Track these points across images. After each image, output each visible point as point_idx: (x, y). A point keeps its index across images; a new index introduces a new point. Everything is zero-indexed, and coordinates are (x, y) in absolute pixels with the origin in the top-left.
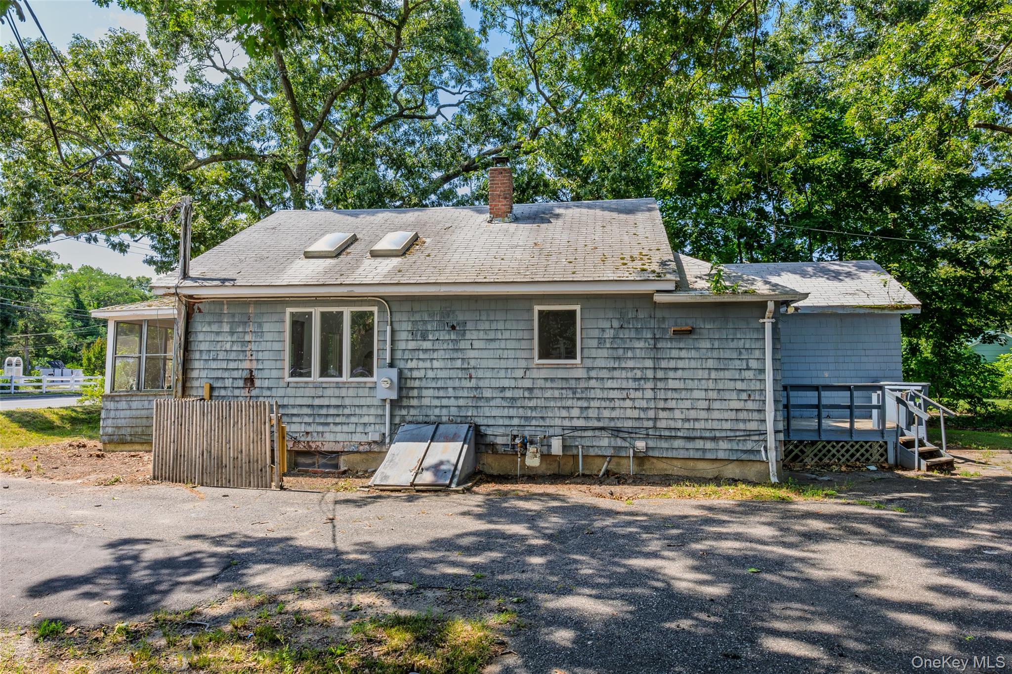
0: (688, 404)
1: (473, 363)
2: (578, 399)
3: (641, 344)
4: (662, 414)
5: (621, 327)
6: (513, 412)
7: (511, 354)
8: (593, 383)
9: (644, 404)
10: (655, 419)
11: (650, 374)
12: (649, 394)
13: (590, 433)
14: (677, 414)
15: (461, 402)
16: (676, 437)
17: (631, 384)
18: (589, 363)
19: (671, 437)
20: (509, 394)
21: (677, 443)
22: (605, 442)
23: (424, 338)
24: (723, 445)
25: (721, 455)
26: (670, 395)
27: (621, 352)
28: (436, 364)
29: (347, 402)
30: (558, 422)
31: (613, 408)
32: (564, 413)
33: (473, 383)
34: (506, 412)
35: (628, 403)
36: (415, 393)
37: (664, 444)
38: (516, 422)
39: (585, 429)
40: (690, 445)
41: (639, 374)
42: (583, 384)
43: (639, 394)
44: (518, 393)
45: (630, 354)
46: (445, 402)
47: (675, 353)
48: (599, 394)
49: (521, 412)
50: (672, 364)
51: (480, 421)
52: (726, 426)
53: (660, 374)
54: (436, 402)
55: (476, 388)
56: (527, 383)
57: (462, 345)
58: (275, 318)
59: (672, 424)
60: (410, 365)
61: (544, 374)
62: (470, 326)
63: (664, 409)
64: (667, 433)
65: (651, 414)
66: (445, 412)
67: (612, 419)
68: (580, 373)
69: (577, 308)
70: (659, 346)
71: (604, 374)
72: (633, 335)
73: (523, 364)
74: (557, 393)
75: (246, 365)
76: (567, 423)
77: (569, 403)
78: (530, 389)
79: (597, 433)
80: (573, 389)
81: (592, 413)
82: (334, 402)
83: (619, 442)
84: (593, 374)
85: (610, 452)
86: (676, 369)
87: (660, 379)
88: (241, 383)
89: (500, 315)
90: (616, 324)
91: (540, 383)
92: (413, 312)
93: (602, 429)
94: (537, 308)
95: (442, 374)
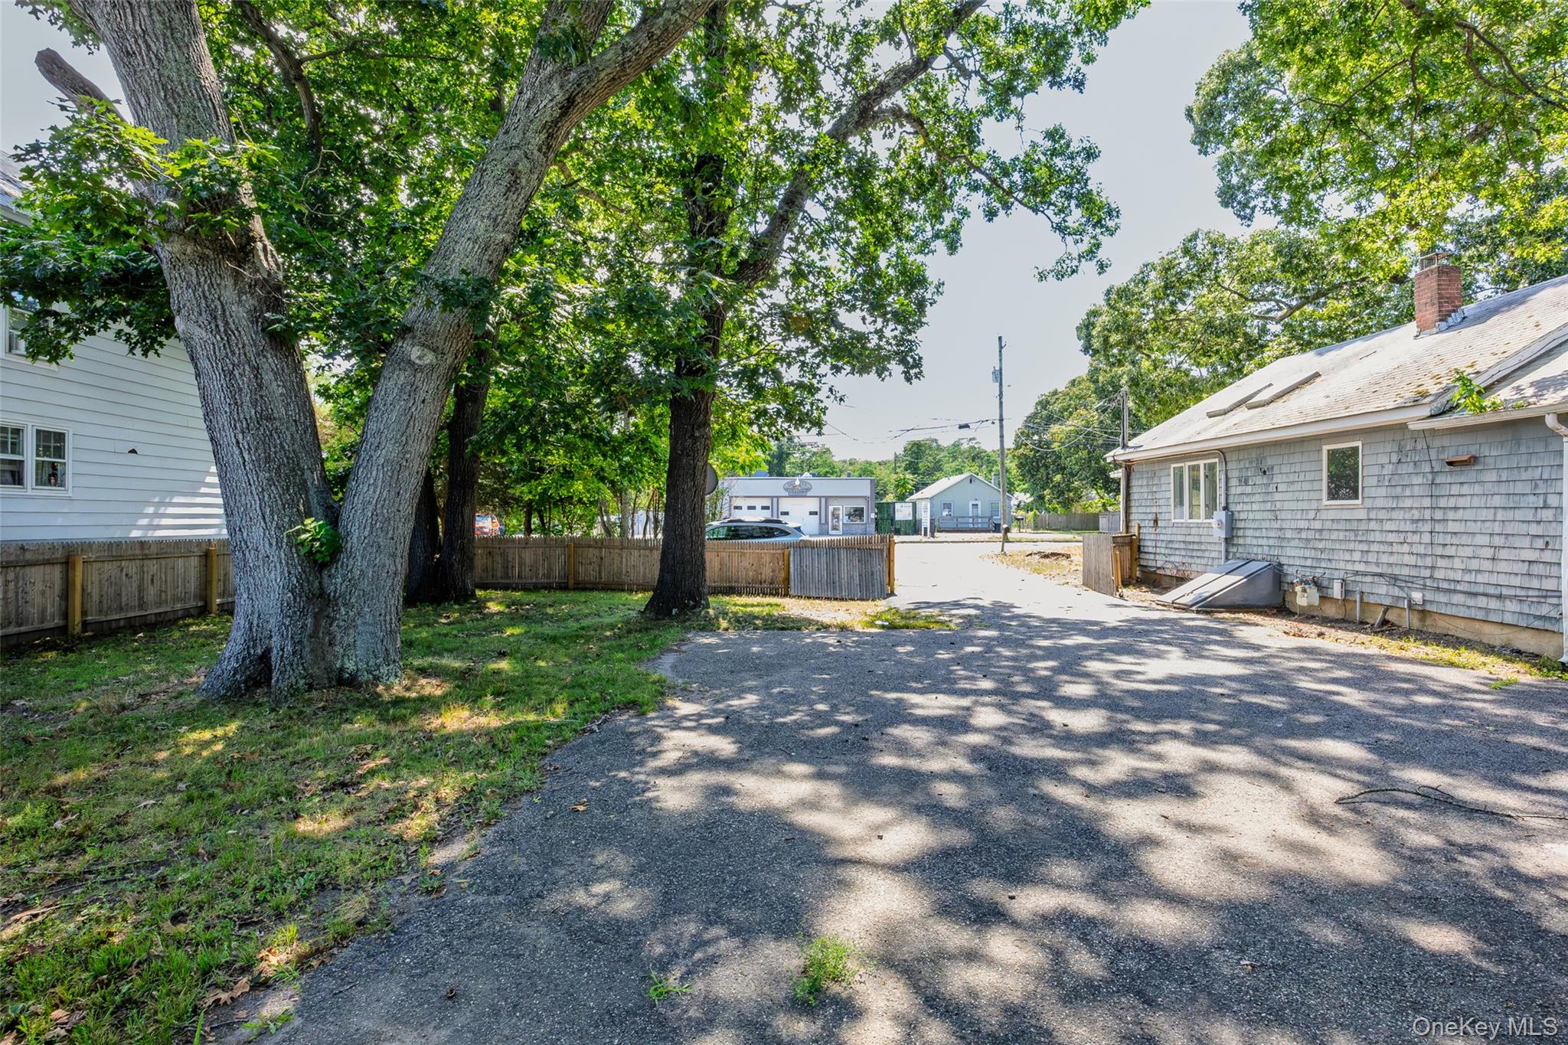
0: (1469, 552)
1: (1278, 505)
2: (1360, 541)
3: (1418, 480)
4: (1441, 563)
5: (1399, 462)
6: (1307, 553)
7: (1306, 495)
8: (1373, 525)
9: (1421, 550)
10: (1433, 568)
11: (1427, 514)
12: (1426, 538)
13: (1369, 579)
14: (1457, 564)
15: (1271, 542)
16: (1455, 591)
17: (1409, 527)
18: (1368, 503)
19: (1449, 591)
20: (1304, 535)
21: (1457, 598)
22: (1383, 590)
23: (1246, 484)
24: (1511, 606)
25: (1509, 618)
26: (1448, 539)
27: (1399, 489)
28: (1255, 507)
29: (1203, 539)
30: (1342, 565)
31: (1392, 553)
32: (1347, 557)
33: (1277, 525)
34: (1301, 553)
35: (1406, 548)
36: (1241, 533)
37: (1442, 598)
38: (1309, 563)
39: (1365, 574)
40: (1471, 602)
41: (1416, 515)
42: (1363, 526)
43: (1416, 538)
44: (1311, 535)
45: (1408, 492)
46: (1260, 542)
47: (1455, 490)
48: (1378, 537)
49: (1313, 554)
50: (1452, 502)
51: (1283, 560)
52: (1516, 582)
53: (1439, 515)
54: (1255, 542)
55: (1281, 529)
56: (1317, 525)
57: (1272, 488)
58: (1165, 473)
59: (1452, 575)
60: (1239, 507)
61: (1331, 515)
62: (1276, 470)
63: (1442, 556)
64: (1445, 585)
65: (1429, 562)
66: (1260, 550)
67: (1390, 565)
68: (1362, 514)
69: (1359, 444)
70: (1437, 481)
71: (1382, 515)
72: (1411, 469)
73: (1314, 505)
74: (1342, 535)
75: (1154, 510)
76: (1350, 567)
77: (1351, 546)
78: (1321, 530)
79: (1376, 579)
80: (1355, 531)
81: (1372, 558)
82: (1197, 539)
83: (1397, 592)
84: (1373, 515)
85: (1387, 602)
86: (1456, 508)
87: (1439, 521)
88: (1152, 524)
89: (1297, 458)
90: (1394, 459)
91: (1328, 525)
92: (1239, 460)
93: (1381, 575)
94: (1326, 448)
95: (1258, 516)
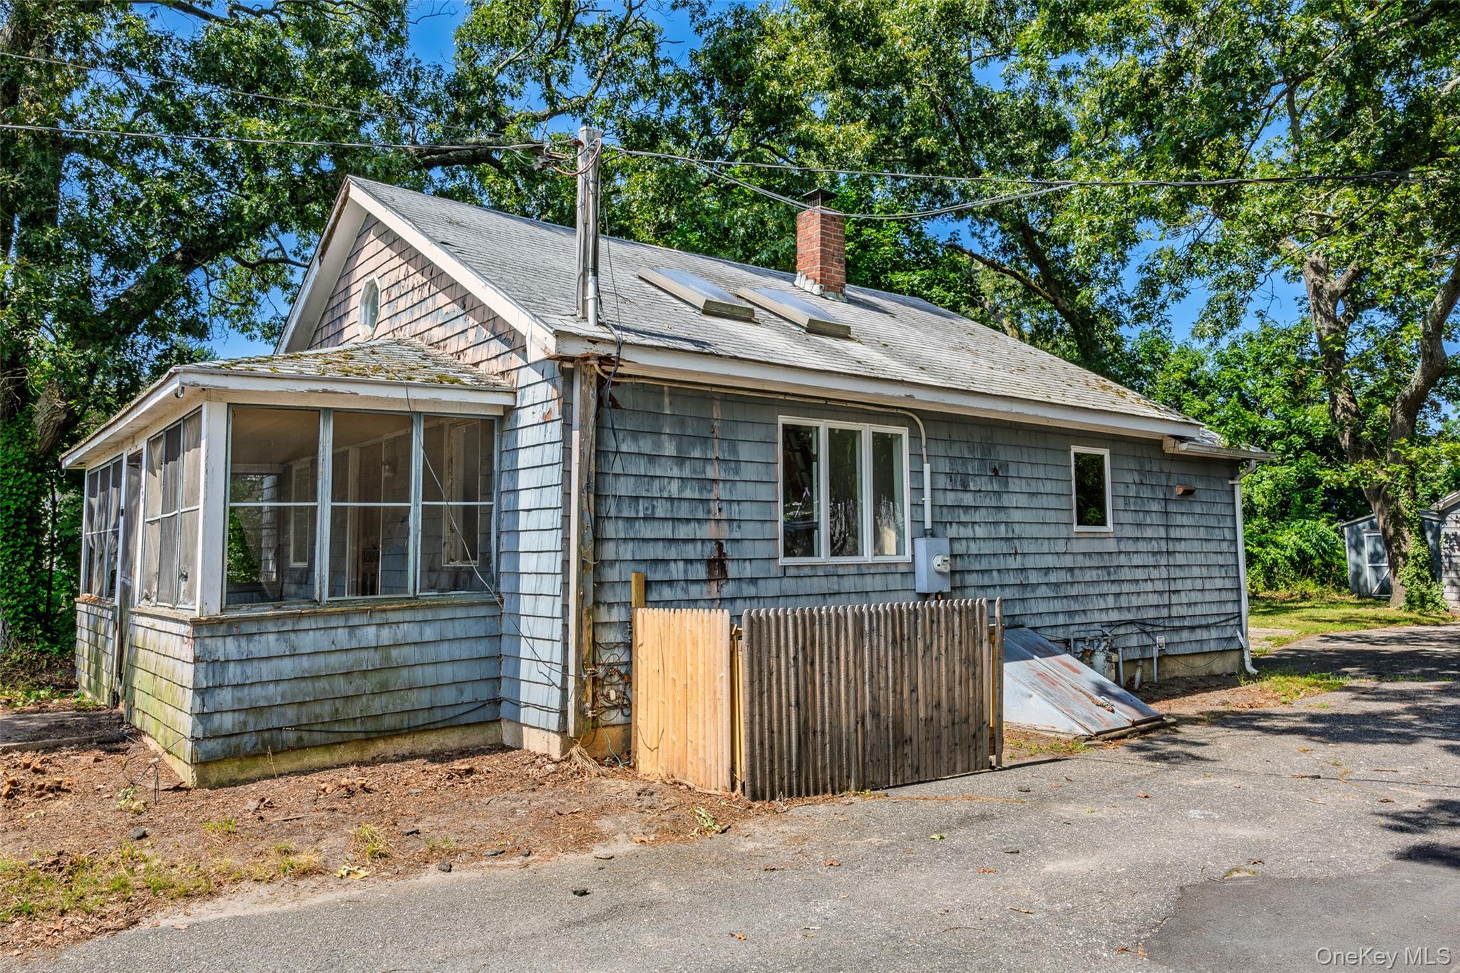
0: (1190, 584)
1: (1017, 530)
2: (1113, 582)
3: (1156, 507)
4: (1173, 599)
5: (1141, 483)
6: (1057, 605)
7: (1053, 517)
8: (1123, 560)
9: (1161, 586)
10: (1169, 606)
11: (1163, 546)
12: (1164, 573)
13: (1124, 630)
14: (1183, 598)
15: (1006, 594)
16: (1182, 628)
17: (1150, 560)
18: (1118, 532)
19: (1180, 628)
20: (1053, 578)
21: (1185, 635)
22: (1136, 641)
23: (965, 490)
24: (1214, 633)
25: (1213, 646)
26: (1178, 573)
27: (1140, 516)
28: (980, 532)
30: (1097, 617)
31: (1139, 594)
32: (1102, 604)
33: (1015, 563)
35: (1149, 586)
36: (957, 581)
37: (1177, 638)
38: (1061, 620)
41: (1155, 546)
42: (1115, 561)
43: (1157, 574)
44: (1061, 577)
45: (1148, 520)
47: (1179, 520)
48: (1127, 574)
49: (1065, 605)
50: (1177, 533)
52: (1214, 609)
53: (1169, 547)
55: (1023, 570)
56: (1070, 561)
57: (1004, 501)
58: (759, 432)
59: (1181, 611)
61: (1081, 546)
62: (1012, 471)
63: (1174, 592)
64: (1179, 623)
65: (1166, 599)
67: (1138, 608)
68: (1111, 546)
69: (1106, 453)
70: (1167, 509)
71: (1131, 546)
72: (1149, 494)
73: (1064, 532)
74: (1094, 575)
75: (709, 531)
76: (1105, 618)
77: (1105, 589)
78: (1071, 570)
79: (1128, 629)
80: (1107, 568)
83: (1145, 640)
84: (1122, 547)
85: (1139, 654)
86: (1180, 540)
87: (1171, 553)
88: (700, 572)
89: (1040, 457)
90: (1136, 478)
91: (1080, 561)
92: (951, 441)
93: (1131, 622)
94: (1075, 449)
95: (986, 548)
